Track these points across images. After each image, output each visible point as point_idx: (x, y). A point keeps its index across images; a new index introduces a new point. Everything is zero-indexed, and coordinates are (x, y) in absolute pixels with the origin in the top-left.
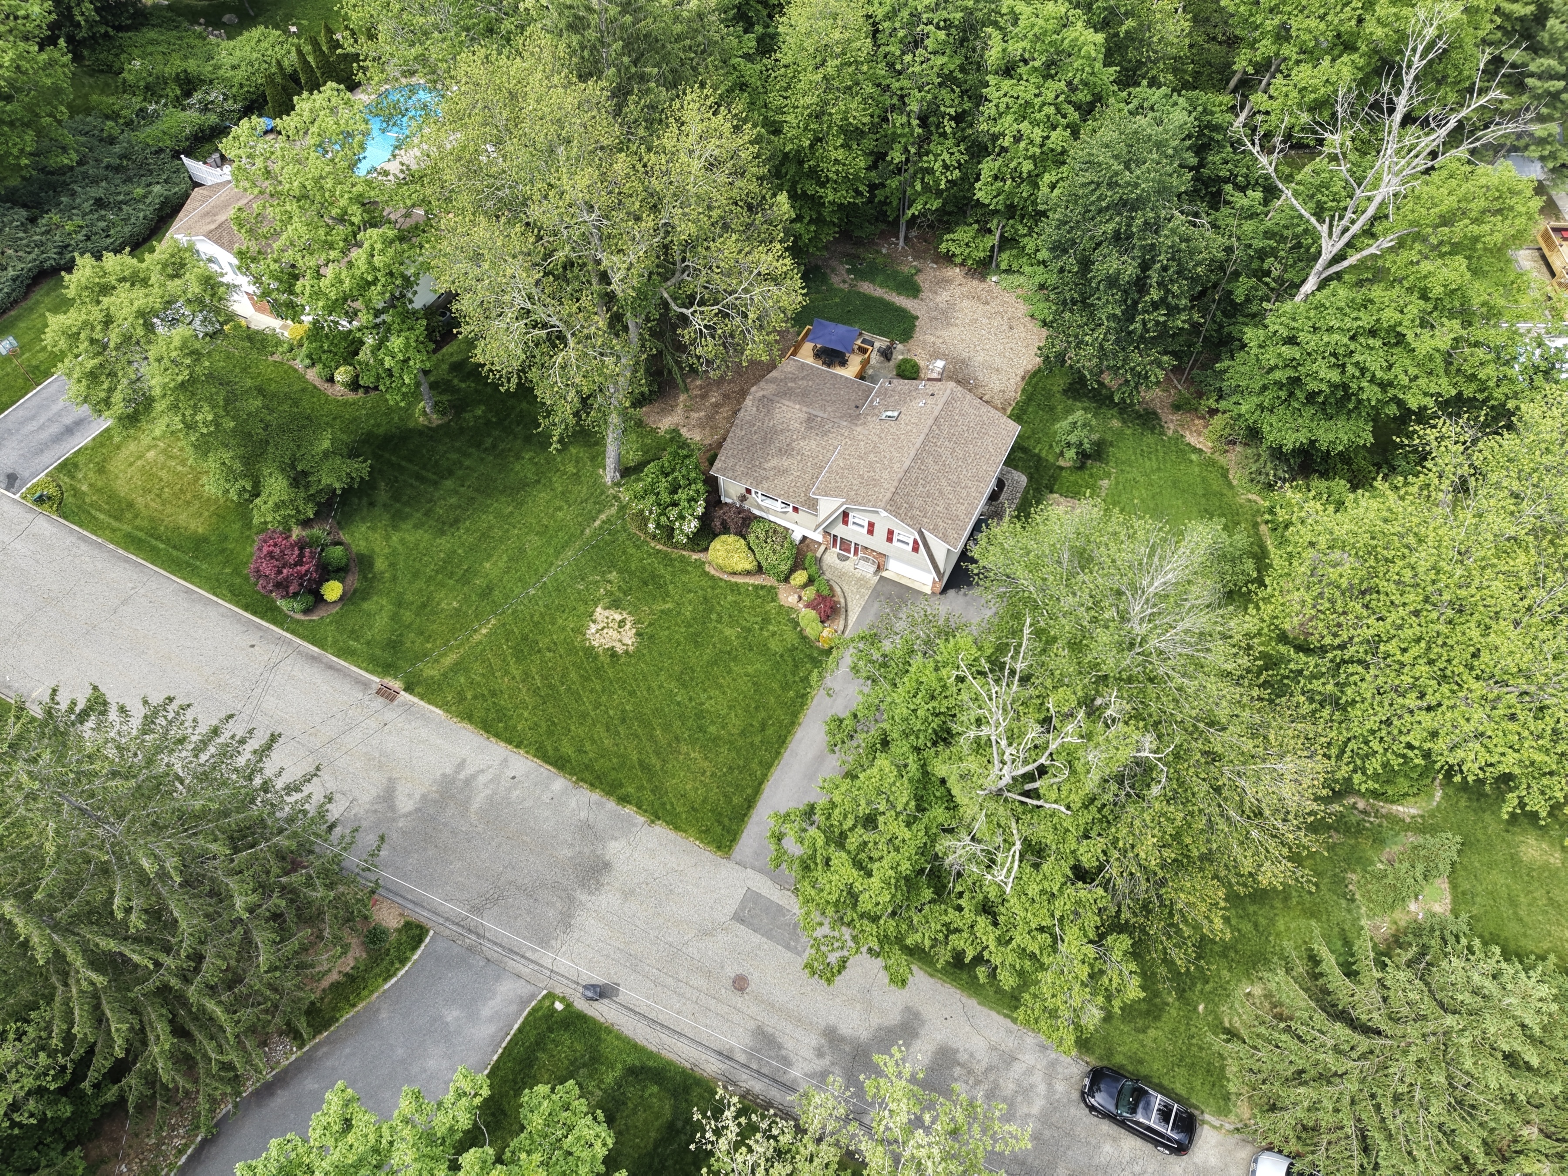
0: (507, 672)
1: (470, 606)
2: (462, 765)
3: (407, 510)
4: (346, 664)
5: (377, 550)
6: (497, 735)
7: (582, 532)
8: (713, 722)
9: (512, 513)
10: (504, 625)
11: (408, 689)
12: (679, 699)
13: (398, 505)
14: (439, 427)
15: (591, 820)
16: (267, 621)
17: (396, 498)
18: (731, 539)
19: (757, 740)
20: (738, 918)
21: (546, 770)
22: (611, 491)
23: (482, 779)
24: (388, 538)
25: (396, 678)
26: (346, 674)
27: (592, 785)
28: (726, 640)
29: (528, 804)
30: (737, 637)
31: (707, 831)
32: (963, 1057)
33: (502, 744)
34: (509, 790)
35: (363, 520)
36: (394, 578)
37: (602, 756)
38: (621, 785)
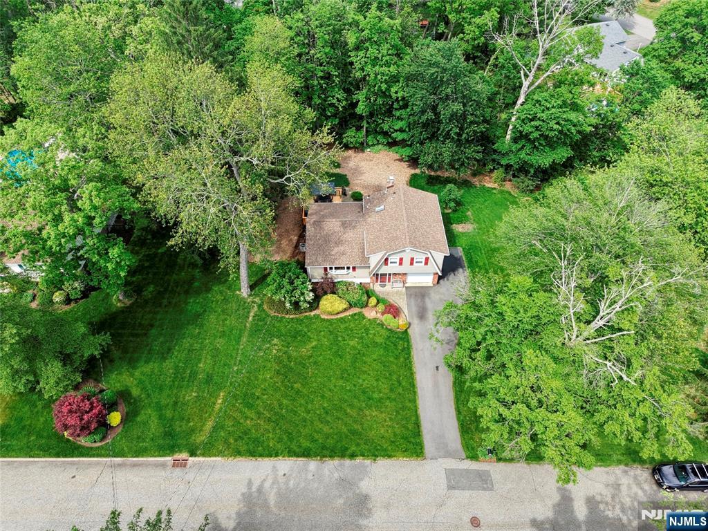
0: (247, 418)
1: (204, 392)
2: (250, 483)
3: (136, 355)
4: (144, 459)
5: (129, 384)
6: (261, 456)
7: (245, 326)
8: (373, 392)
9: (199, 333)
10: (229, 393)
11: (193, 454)
12: (348, 388)
13: (129, 355)
14: (132, 305)
15: (342, 476)
16: (77, 457)
17: (125, 351)
18: (329, 296)
19: (400, 390)
20: (451, 488)
21: (301, 461)
22: (249, 300)
23: (267, 485)
24: (132, 375)
25: (181, 452)
26: (147, 465)
27: (331, 457)
28: (354, 348)
29: (303, 485)
30: (358, 343)
31: (405, 451)
32: (598, 498)
33: (267, 459)
34: (287, 483)
35: (111, 372)
36: (149, 396)
37: (328, 438)
38: (347, 449)
